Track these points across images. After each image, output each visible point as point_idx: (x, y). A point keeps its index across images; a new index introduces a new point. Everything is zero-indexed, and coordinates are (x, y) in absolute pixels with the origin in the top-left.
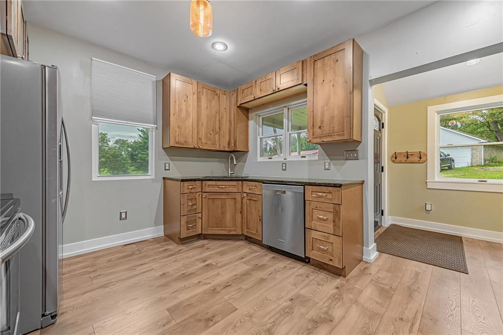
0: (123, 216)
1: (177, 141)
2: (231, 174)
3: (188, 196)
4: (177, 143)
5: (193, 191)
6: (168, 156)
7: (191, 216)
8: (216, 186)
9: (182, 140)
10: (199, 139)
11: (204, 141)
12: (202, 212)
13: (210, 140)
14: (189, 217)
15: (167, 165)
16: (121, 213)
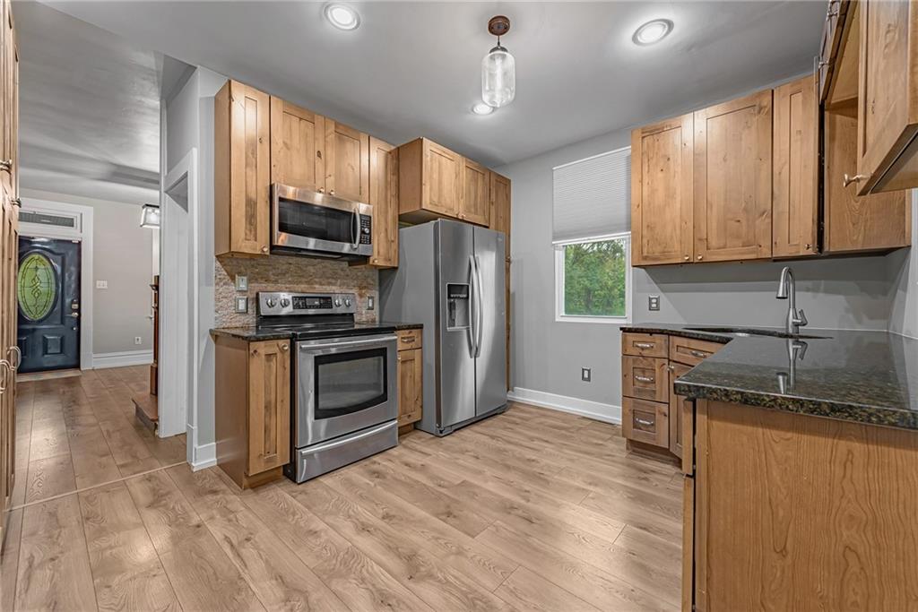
0: (586, 376)
1: (645, 254)
2: (797, 325)
3: (634, 361)
4: (645, 258)
5: (645, 353)
6: (656, 283)
7: (644, 404)
8: (688, 351)
9: (657, 250)
10: (700, 240)
11: (714, 242)
12: (669, 404)
13: (738, 237)
14: (639, 403)
15: (654, 301)
16: (583, 370)
